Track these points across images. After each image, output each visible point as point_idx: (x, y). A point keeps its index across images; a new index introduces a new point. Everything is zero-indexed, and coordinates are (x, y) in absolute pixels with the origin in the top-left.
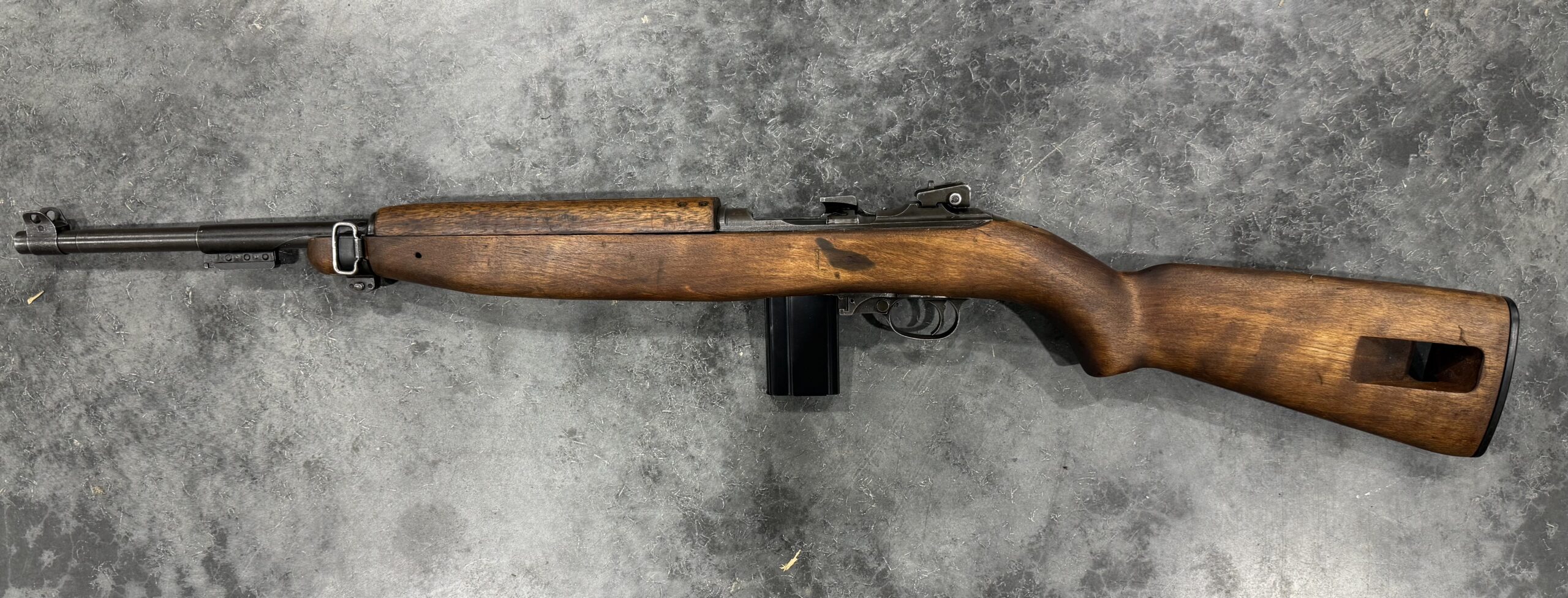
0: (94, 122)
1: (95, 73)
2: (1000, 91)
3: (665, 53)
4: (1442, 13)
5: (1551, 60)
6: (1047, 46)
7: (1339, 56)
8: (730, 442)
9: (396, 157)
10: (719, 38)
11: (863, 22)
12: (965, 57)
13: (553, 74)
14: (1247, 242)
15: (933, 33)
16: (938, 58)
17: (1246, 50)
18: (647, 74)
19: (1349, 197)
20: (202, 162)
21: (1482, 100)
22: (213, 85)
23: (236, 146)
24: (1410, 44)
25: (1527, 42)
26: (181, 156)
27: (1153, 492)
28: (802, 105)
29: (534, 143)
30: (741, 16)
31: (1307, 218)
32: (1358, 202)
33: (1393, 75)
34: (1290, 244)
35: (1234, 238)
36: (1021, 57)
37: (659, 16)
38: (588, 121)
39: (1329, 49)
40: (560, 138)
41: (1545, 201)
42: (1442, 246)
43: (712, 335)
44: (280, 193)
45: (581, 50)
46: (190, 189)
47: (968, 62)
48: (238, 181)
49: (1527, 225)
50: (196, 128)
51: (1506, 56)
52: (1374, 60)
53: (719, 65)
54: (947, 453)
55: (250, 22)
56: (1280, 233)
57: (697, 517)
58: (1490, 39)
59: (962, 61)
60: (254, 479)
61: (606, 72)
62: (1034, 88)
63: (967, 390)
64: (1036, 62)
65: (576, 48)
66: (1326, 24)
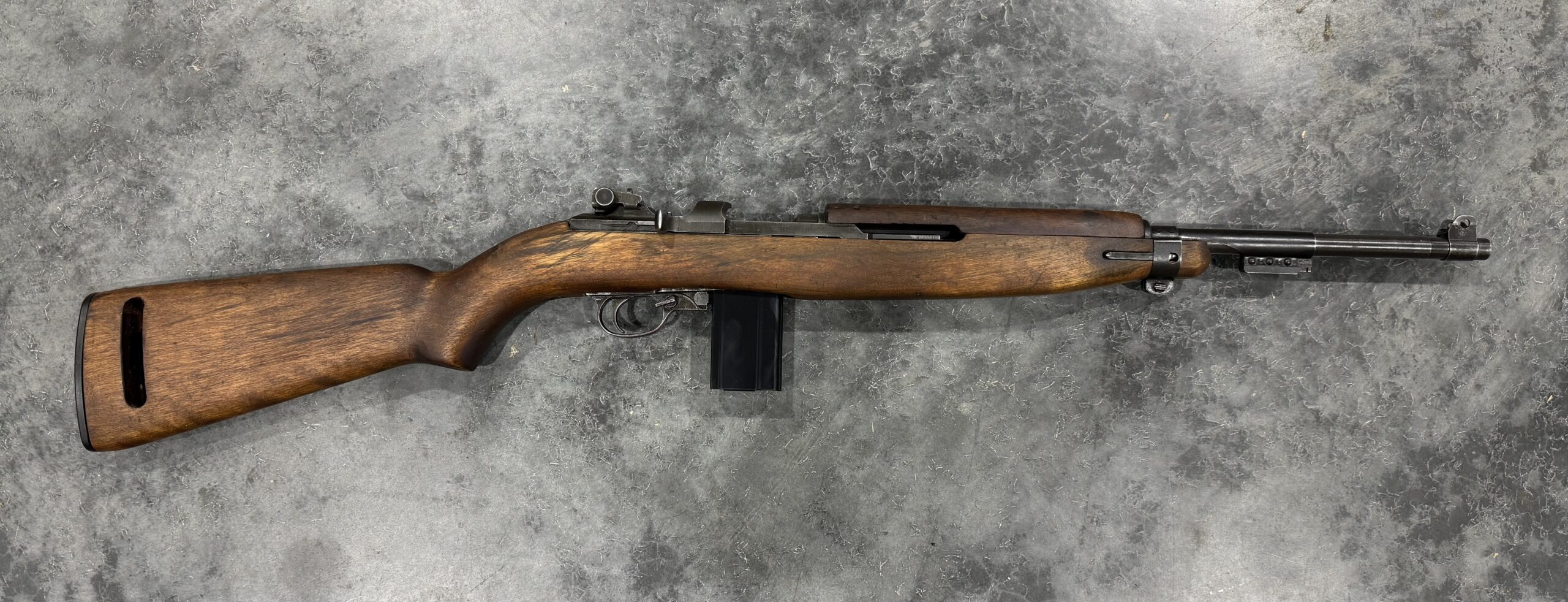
0: (30, 147)
1: (36, 100)
2: (895, 181)
3: (582, 121)
4: (1318, 136)
5: (1419, 188)
6: (943, 142)
7: (1218, 170)
8: (612, 498)
9: (316, 201)
10: (634, 111)
11: (772, 107)
12: (865, 146)
13: (473, 133)
14: (1119, 340)
15: (836, 122)
16: (840, 145)
17: (1129, 159)
18: (564, 139)
19: (1219, 304)
20: (130, 193)
21: (1351, 221)
22: (147, 121)
23: (164, 181)
24: (1286, 164)
25: (1397, 169)
26: (110, 187)
27: (1016, 574)
28: (708, 179)
29: (448, 197)
30: (657, 93)
31: (1177, 322)
32: (1227, 310)
33: (1267, 191)
34: (1159, 345)
35: (1105, 336)
36: (917, 150)
37: (579, 86)
38: (503, 180)
39: (1209, 163)
40: (474, 194)
41: (1406, 321)
42: (1306, 357)
43: (605, 392)
44: (202, 228)
45: (502, 113)
46: (116, 218)
47: (867, 152)
48: (162, 213)
49: (1387, 342)
50: (126, 159)
51: (1376, 181)
52: (1252, 177)
53: (632, 136)
54: (822, 523)
55: (189, 63)
56: (1150, 334)
57: (574, 570)
58: (1362, 164)
59: (862, 150)
60: (150, 502)
61: (524, 135)
62: (927, 180)
63: (846, 462)
64: (931, 156)
65: (498, 110)
66: (1208, 139)
